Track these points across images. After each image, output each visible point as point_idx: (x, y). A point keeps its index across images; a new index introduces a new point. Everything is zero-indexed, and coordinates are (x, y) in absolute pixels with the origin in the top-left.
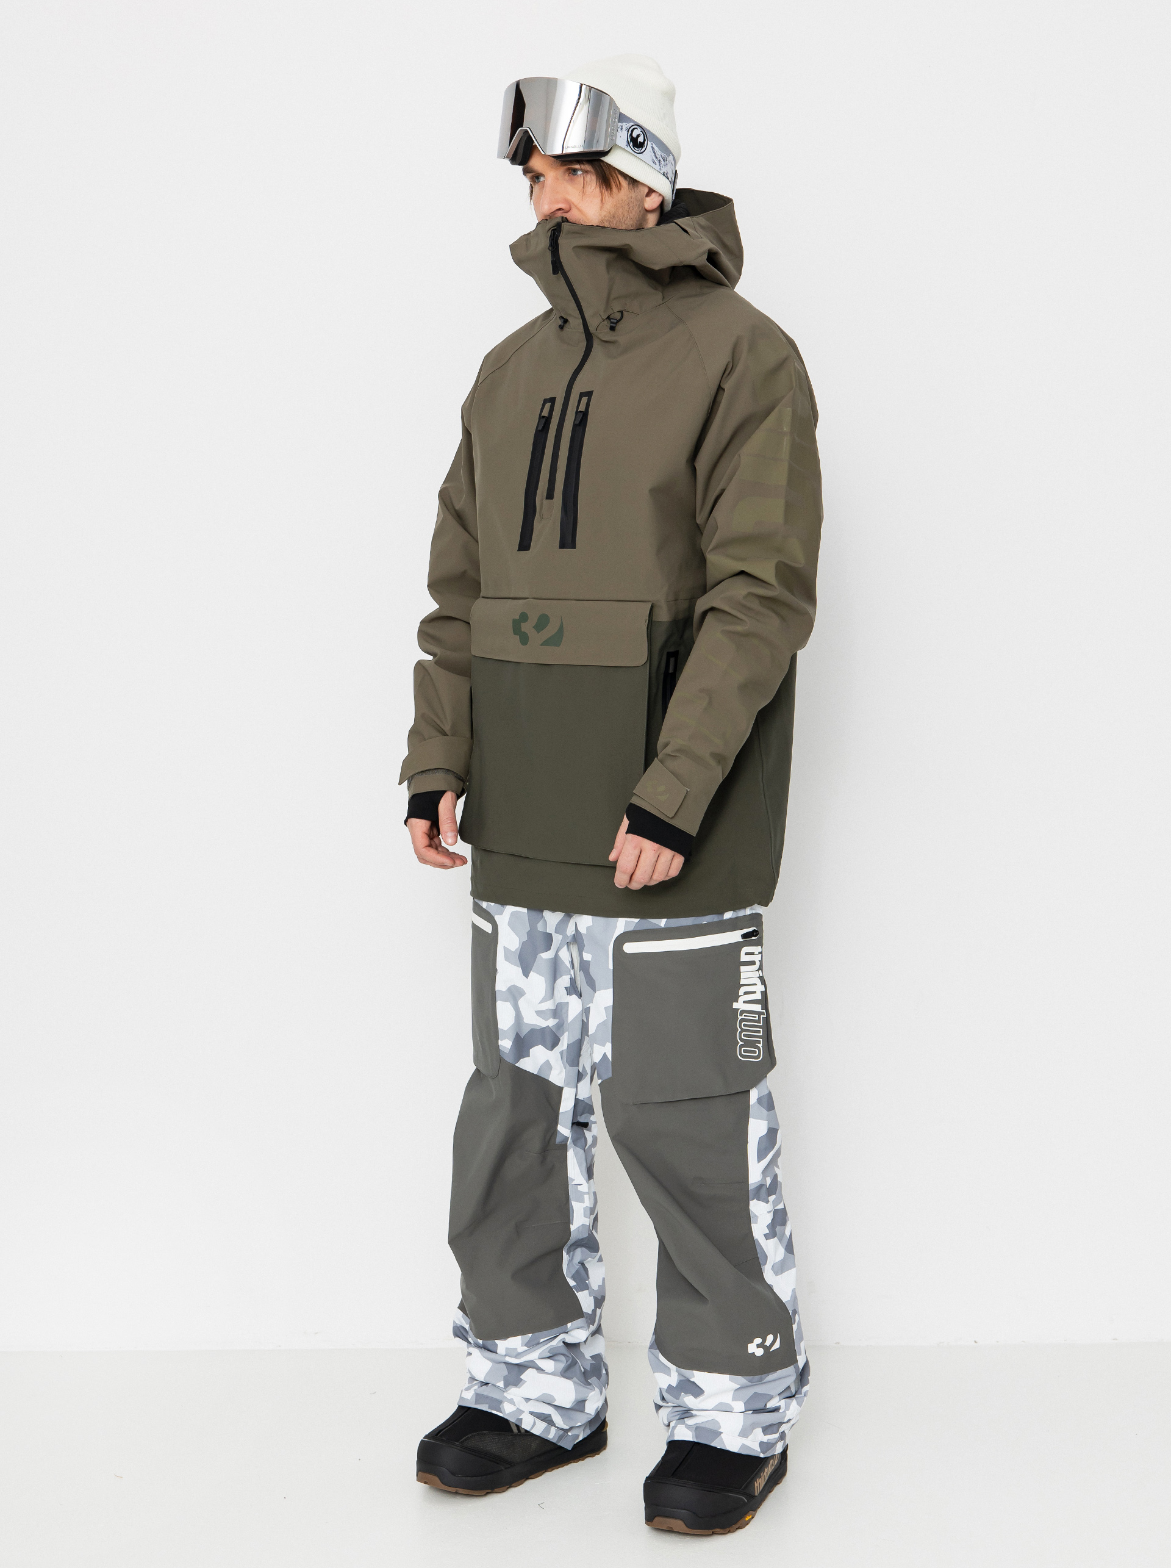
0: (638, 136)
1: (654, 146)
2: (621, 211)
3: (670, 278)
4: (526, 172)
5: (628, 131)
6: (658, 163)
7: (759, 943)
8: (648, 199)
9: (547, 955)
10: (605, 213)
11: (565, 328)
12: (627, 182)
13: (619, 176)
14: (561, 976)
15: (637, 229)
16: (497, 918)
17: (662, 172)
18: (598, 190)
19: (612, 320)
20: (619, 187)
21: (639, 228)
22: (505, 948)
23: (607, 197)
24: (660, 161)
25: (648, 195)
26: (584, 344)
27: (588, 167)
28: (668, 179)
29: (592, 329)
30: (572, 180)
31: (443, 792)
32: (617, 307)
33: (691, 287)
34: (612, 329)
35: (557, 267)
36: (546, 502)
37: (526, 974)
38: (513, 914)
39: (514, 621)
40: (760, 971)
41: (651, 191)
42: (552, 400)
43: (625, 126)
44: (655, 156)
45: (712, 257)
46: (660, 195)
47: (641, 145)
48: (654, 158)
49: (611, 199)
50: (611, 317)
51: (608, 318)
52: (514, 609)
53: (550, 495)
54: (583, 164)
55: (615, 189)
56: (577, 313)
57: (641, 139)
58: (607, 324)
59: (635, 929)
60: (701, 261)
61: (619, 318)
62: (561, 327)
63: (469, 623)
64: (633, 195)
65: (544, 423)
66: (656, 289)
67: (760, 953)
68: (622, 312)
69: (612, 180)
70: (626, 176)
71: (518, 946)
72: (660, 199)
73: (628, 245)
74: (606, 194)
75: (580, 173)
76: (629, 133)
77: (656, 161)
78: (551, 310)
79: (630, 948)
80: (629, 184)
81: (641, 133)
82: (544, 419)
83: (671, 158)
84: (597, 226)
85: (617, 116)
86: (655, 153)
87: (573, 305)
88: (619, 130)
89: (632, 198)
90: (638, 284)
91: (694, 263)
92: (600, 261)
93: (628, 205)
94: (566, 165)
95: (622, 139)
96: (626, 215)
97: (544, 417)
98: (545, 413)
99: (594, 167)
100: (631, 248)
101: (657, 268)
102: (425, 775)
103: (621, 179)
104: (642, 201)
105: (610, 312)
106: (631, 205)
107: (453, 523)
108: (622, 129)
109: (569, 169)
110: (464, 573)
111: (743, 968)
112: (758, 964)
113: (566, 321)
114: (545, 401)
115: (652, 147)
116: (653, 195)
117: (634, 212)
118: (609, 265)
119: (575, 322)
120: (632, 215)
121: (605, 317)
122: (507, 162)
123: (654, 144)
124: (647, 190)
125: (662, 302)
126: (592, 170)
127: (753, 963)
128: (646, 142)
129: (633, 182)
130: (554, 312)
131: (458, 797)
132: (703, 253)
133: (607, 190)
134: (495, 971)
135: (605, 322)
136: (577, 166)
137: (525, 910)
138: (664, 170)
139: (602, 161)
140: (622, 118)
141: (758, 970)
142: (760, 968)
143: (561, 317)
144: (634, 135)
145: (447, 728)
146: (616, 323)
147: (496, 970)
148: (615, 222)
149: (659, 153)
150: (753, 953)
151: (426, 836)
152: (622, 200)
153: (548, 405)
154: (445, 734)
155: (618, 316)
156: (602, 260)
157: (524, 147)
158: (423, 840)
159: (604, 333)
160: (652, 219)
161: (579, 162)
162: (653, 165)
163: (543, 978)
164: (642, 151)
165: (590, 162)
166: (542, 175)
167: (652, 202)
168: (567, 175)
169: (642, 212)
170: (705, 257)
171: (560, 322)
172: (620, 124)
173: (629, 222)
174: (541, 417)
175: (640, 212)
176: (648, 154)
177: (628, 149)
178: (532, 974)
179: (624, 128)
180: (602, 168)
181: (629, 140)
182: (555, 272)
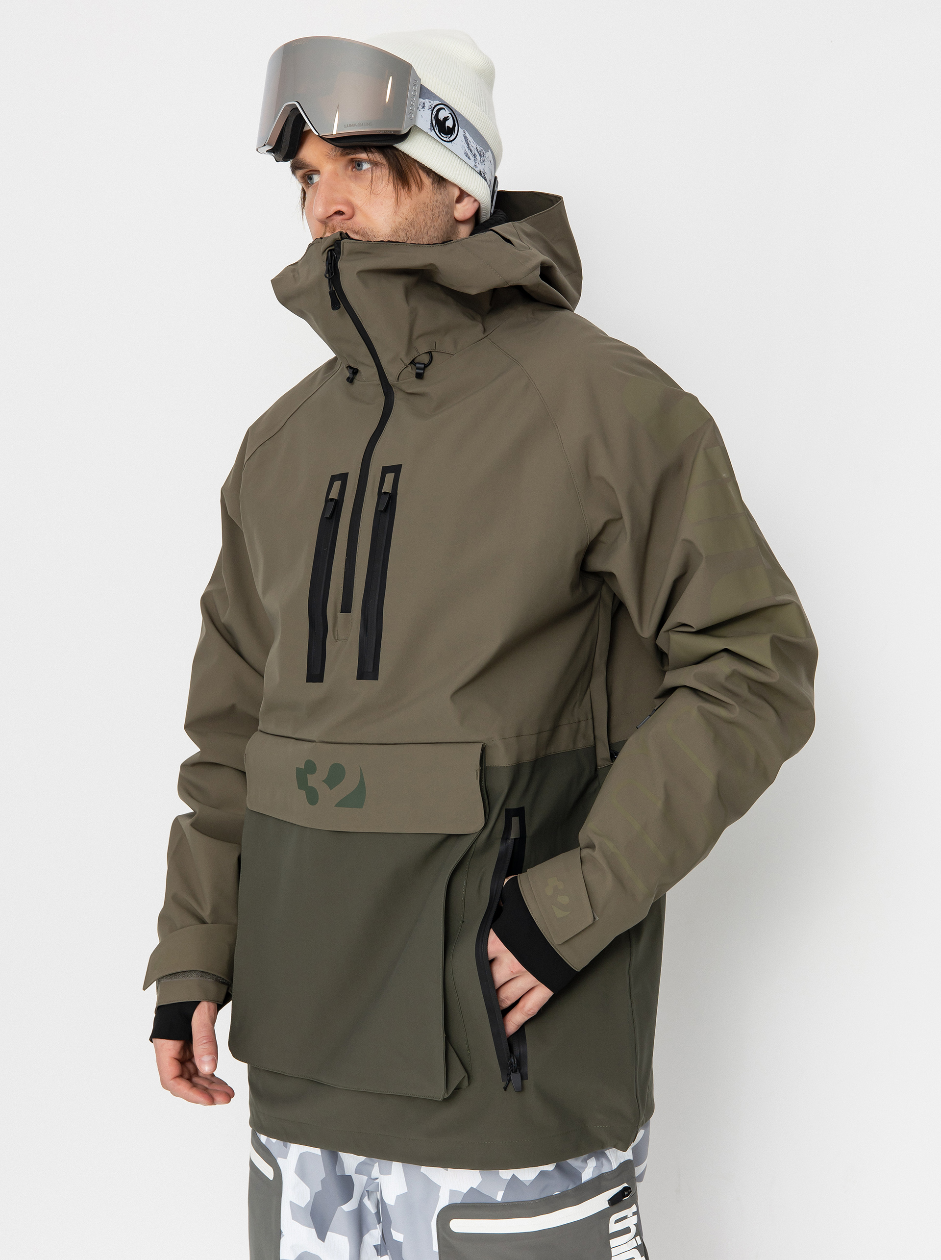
0: (446, 119)
1: (467, 135)
2: (422, 217)
3: (491, 304)
4: (295, 168)
5: (432, 111)
6: (472, 158)
7: (634, 1201)
8: (459, 206)
9: (350, 1206)
10: (401, 220)
11: (355, 381)
12: (431, 180)
13: (421, 172)
14: (368, 1231)
15: (444, 242)
16: (280, 1161)
17: (477, 169)
18: (391, 187)
19: (417, 365)
20: (420, 186)
21: (446, 242)
22: (291, 1203)
23: (403, 198)
24: (475, 155)
25: (459, 200)
26: (382, 399)
27: (378, 157)
28: (486, 180)
29: (391, 379)
30: (356, 177)
31: (197, 1003)
32: (422, 347)
33: (519, 314)
34: (419, 376)
35: (338, 299)
36: (341, 616)
37: (322, 1236)
38: (302, 1157)
39: (298, 770)
40: (638, 1238)
41: (463, 195)
42: (343, 477)
43: (428, 103)
44: (469, 148)
45: (546, 272)
46: (476, 200)
47: (450, 131)
48: (467, 149)
49: (409, 200)
50: (416, 361)
51: (413, 362)
52: (298, 754)
53: (346, 608)
54: (372, 152)
55: (414, 188)
56: (370, 360)
57: (449, 123)
58: (411, 371)
59: (462, 1202)
60: (531, 278)
61: (426, 361)
62: (351, 380)
63: (244, 773)
64: (439, 198)
65: (333, 509)
66: (473, 319)
67: (634, 1214)
68: (430, 353)
69: (409, 174)
70: (429, 172)
71: (309, 1199)
72: (476, 205)
73: (431, 265)
74: (403, 193)
75: (366, 166)
76: (434, 113)
77: (470, 155)
78: (335, 359)
79: (458, 1226)
80: (433, 182)
81: (450, 116)
82: (333, 503)
83: (489, 154)
84: (389, 241)
85: (418, 88)
86: (468, 145)
87: (364, 349)
88: (420, 107)
89: (436, 201)
90: (448, 314)
91: (523, 282)
92: (397, 287)
93: (432, 210)
94: (348, 154)
95: (424, 119)
96: (429, 224)
97: (332, 500)
98: (334, 495)
99: (385, 156)
100: (436, 268)
101: (473, 292)
102: (175, 980)
103: (424, 176)
104: (450, 209)
105: (414, 354)
106: (437, 211)
107: (218, 643)
108: (423, 107)
109: (352, 160)
110: (233, 708)
111: (613, 1242)
112: (633, 1230)
113: (355, 372)
114: (334, 478)
115: (465, 137)
116: (466, 200)
117: (439, 221)
118: (407, 293)
119: (368, 372)
120: (437, 224)
121: (408, 362)
122: (271, 157)
123: (466, 132)
124: (457, 193)
125: (482, 336)
126: (384, 161)
127: (627, 1231)
128: (456, 128)
129: (440, 180)
130: (339, 362)
131: (220, 1007)
132: (534, 268)
133: (403, 188)
134: (279, 1234)
135: (409, 369)
136: (363, 156)
137: (317, 1151)
138: (480, 167)
139: (397, 150)
140: (424, 92)
141: (634, 1237)
142: (639, 1233)
143: (349, 367)
144: (441, 116)
145: (206, 914)
146: (424, 369)
147: (280, 1232)
148: (414, 232)
149: (473, 145)
150: (626, 1217)
151: (175, 1063)
152: (425, 204)
153: (337, 484)
154: (203, 922)
155: (425, 359)
156: (398, 285)
157: (292, 130)
158: (172, 1069)
159: (408, 383)
160: (464, 231)
161: (366, 149)
162: (466, 159)
163: (347, 1238)
164: (452, 138)
165: (382, 149)
166: (317, 172)
167: (464, 210)
168: (350, 169)
169: (451, 222)
170: (538, 272)
171: (348, 374)
172: (421, 100)
173: (433, 234)
174: (328, 500)
175: (448, 221)
176: (459, 143)
177: (433, 134)
178: (330, 1235)
179: (427, 105)
180: (397, 158)
181: (434, 122)
182: (335, 305)
